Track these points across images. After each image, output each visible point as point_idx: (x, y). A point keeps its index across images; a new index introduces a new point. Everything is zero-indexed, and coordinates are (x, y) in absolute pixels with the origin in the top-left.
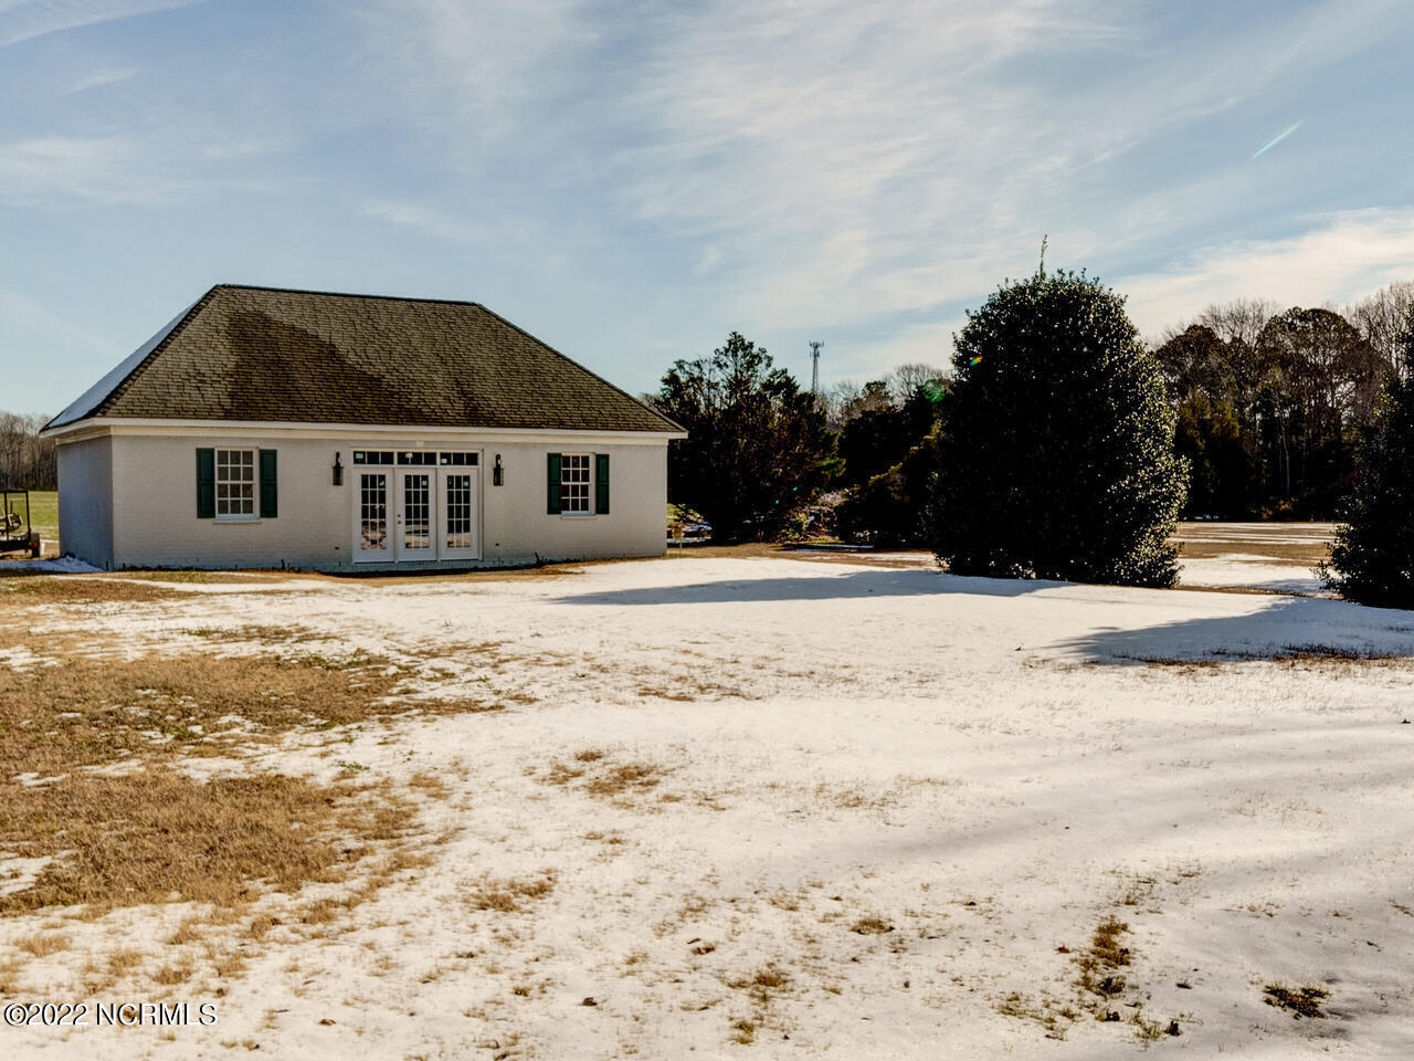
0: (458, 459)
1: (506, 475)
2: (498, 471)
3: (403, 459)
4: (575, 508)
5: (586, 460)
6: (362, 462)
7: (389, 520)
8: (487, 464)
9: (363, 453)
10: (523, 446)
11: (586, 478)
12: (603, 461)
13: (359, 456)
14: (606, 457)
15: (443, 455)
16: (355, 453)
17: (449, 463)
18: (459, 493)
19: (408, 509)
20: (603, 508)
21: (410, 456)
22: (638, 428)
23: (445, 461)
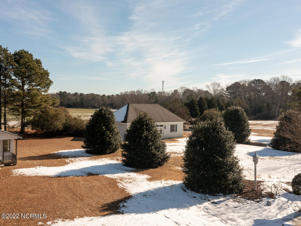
0: (161, 126)
1: (166, 128)
2: (165, 127)
4: (173, 131)
5: (174, 125)
8: (164, 126)
10: (168, 124)
11: (174, 128)
12: (176, 125)
14: (177, 125)
15: (159, 125)
18: (161, 130)
20: (176, 131)
22: (181, 121)
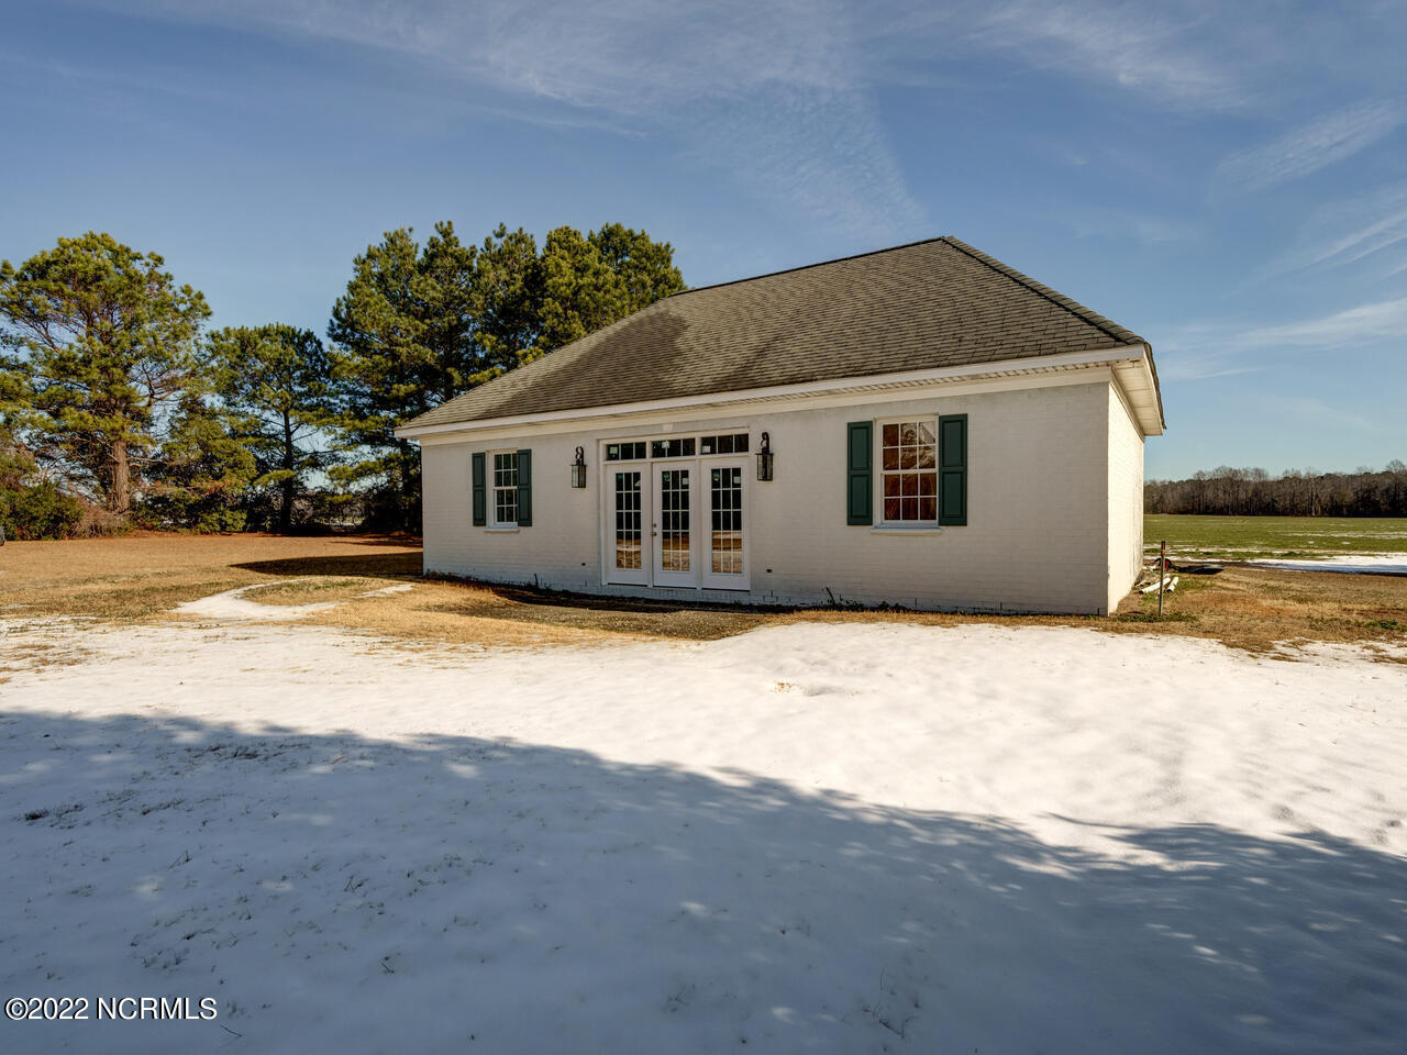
0: (724, 444)
1: (776, 465)
2: (764, 458)
3: (658, 451)
6: (616, 458)
7: (645, 530)
8: (754, 446)
9: (617, 445)
10: (809, 416)
13: (614, 451)
15: (706, 441)
16: (609, 446)
17: (713, 452)
18: (726, 494)
19: (665, 516)
20: (956, 516)
21: (666, 445)
23: (707, 449)
